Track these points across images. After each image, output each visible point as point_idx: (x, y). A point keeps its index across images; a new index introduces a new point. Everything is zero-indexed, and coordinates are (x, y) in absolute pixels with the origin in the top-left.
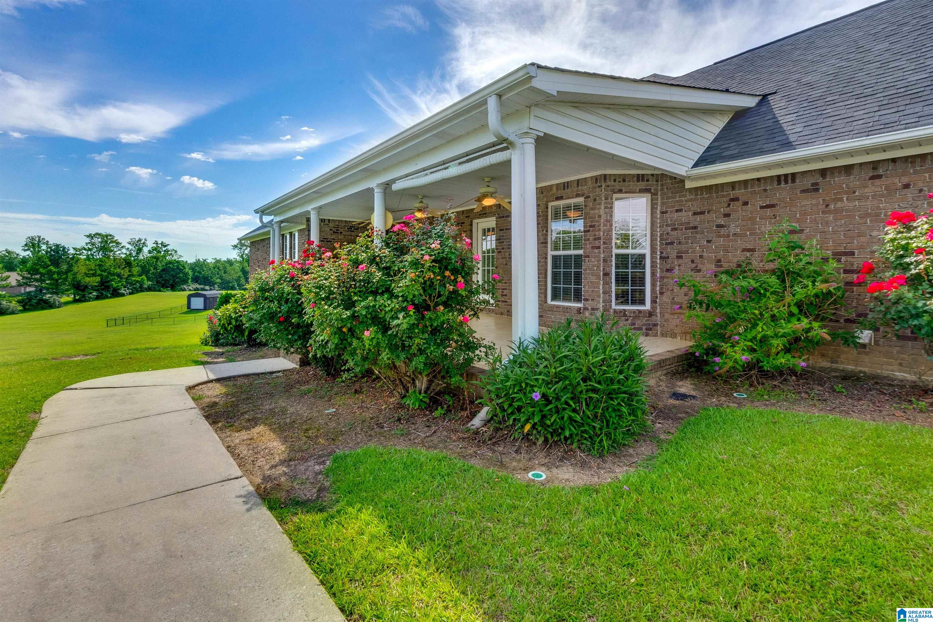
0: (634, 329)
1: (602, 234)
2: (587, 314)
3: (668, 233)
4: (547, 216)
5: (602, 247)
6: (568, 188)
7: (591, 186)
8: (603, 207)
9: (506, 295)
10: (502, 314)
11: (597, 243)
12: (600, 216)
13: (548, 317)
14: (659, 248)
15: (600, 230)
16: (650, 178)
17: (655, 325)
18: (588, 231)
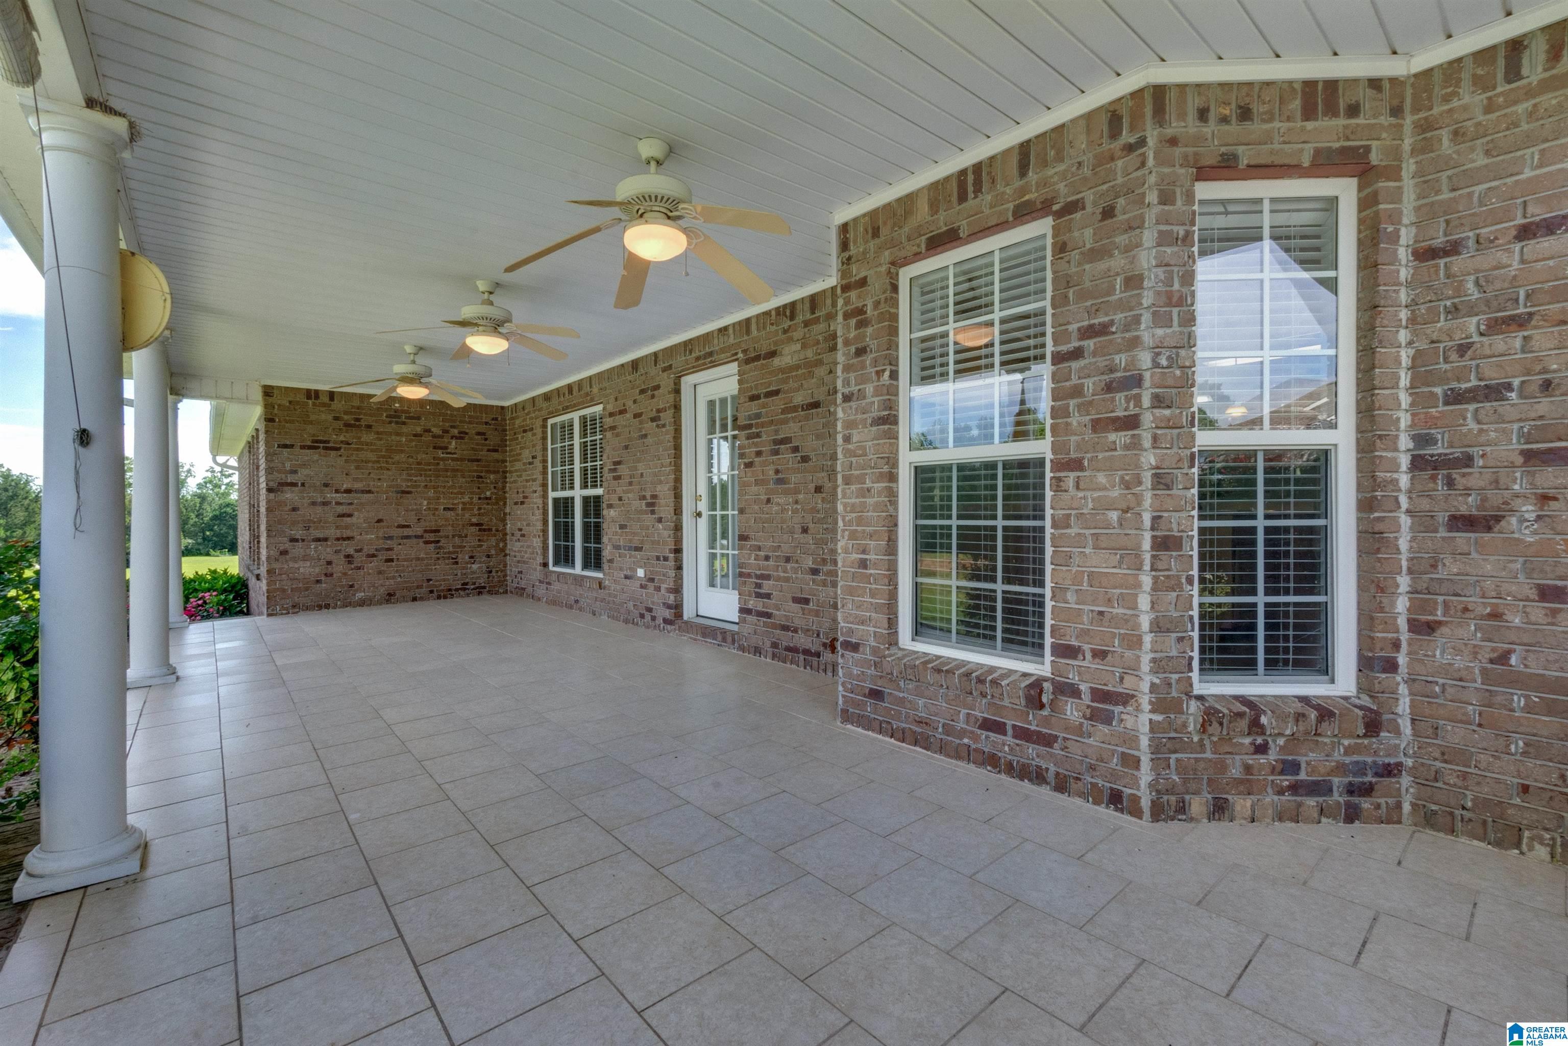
0: (1295, 788)
1: (1145, 359)
2: (1072, 711)
3: (1463, 349)
4: (894, 318)
5: (1147, 419)
6: (978, 190)
7: (1088, 159)
8: (1149, 237)
9: (768, 596)
10: (757, 651)
11: (1121, 406)
12: (1134, 281)
13: (901, 701)
14: (1405, 420)
15: (1135, 343)
16: (1365, 96)
17: (1390, 771)
18: (1077, 354)
